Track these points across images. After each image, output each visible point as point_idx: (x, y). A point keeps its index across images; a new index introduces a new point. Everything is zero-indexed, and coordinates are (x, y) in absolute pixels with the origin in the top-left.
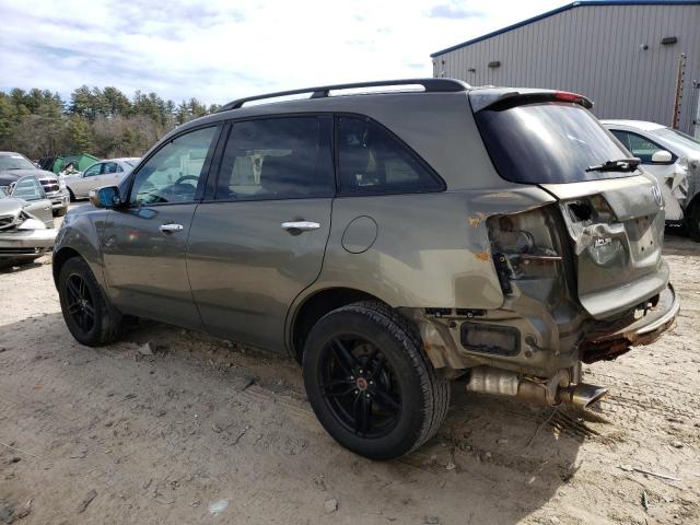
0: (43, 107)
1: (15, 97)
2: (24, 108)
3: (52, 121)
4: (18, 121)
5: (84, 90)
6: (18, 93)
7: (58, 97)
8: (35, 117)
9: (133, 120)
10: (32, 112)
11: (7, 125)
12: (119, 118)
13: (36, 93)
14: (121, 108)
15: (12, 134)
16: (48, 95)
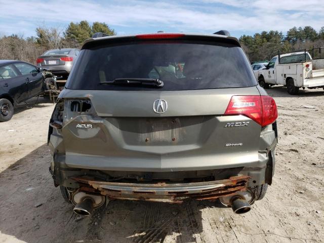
0: (274, 39)
1: (263, 35)
2: (265, 39)
3: (275, 45)
4: (261, 46)
5: (294, 29)
6: (264, 33)
7: (281, 33)
8: (269, 43)
9: (316, 43)
10: (268, 41)
11: (256, 47)
12: (309, 41)
13: (272, 33)
14: (311, 36)
15: (258, 51)
16: (277, 33)
